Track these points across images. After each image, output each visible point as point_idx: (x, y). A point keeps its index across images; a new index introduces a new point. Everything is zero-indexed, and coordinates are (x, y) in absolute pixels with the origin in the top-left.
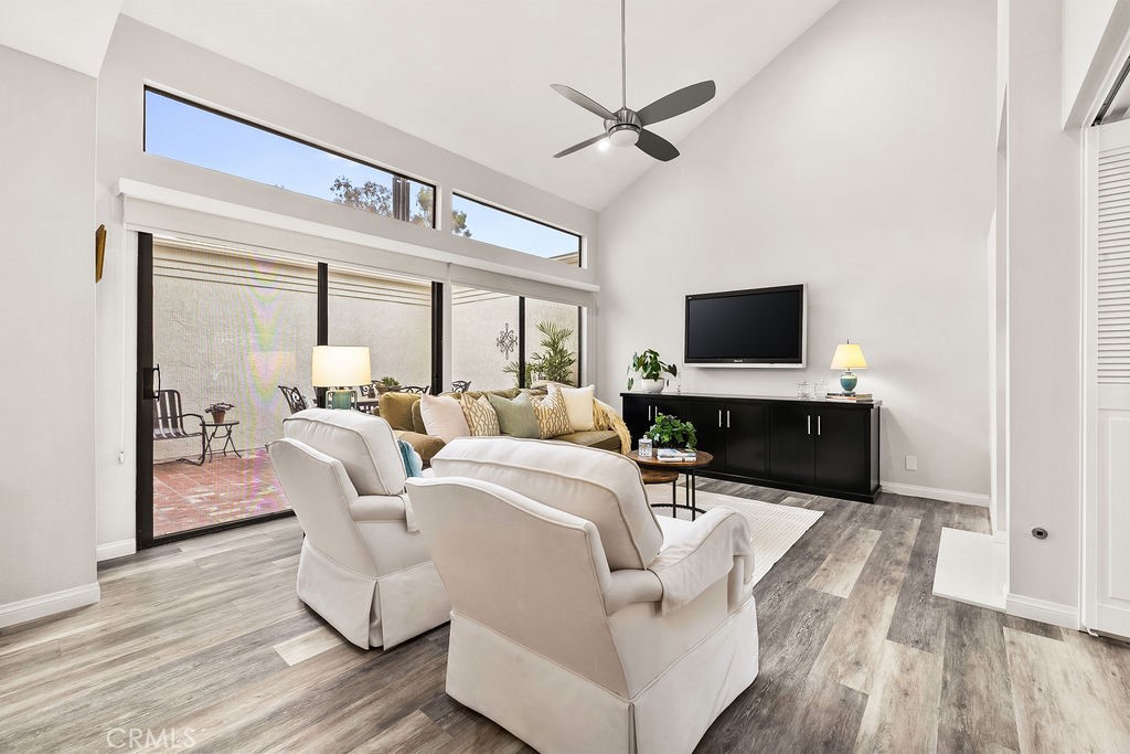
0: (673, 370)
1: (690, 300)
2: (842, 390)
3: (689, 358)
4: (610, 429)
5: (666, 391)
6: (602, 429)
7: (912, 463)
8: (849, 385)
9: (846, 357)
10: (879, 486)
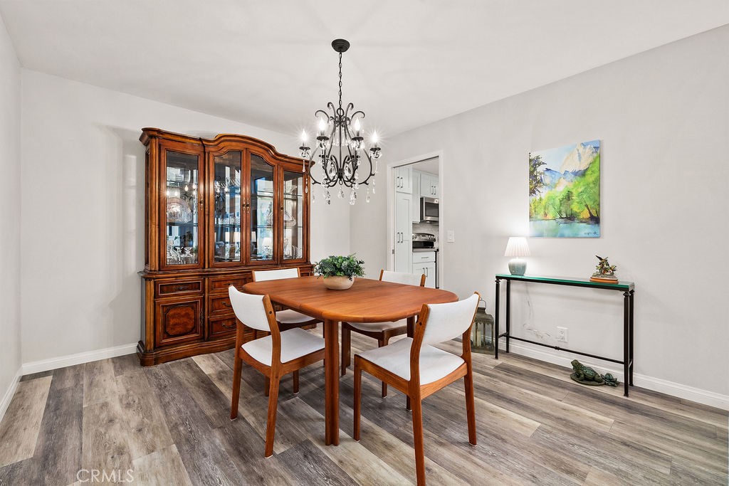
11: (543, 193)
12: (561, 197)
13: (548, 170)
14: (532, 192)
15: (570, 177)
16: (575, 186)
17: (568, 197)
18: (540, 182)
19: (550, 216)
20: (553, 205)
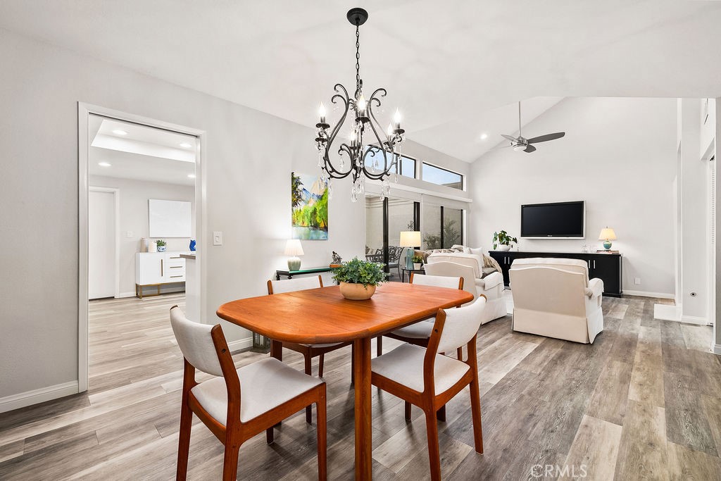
0: (515, 240)
1: (523, 207)
2: (604, 249)
3: (523, 235)
4: (492, 267)
5: (511, 250)
6: (488, 267)
7: (638, 281)
8: (608, 247)
9: (606, 234)
10: (622, 292)
11: (302, 206)
12: (311, 211)
13: (304, 189)
14: (295, 204)
15: (316, 198)
16: (318, 205)
17: (314, 212)
18: (300, 197)
19: (306, 224)
20: (307, 216)
